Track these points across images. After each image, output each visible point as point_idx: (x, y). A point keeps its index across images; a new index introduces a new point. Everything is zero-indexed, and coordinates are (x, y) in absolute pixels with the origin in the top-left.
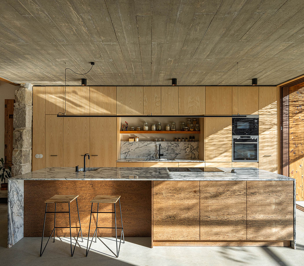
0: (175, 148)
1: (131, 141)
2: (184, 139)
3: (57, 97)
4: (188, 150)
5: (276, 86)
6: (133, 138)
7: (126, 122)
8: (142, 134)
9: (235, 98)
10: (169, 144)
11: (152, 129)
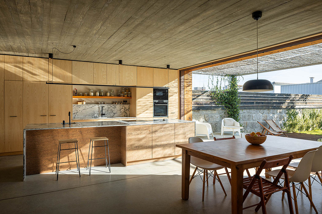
0: (113, 109)
1: (80, 103)
2: (120, 103)
3: (13, 66)
4: (122, 110)
5: (177, 69)
6: (81, 102)
7: (75, 89)
8: (88, 98)
9: (154, 75)
10: (109, 106)
11: (96, 95)
